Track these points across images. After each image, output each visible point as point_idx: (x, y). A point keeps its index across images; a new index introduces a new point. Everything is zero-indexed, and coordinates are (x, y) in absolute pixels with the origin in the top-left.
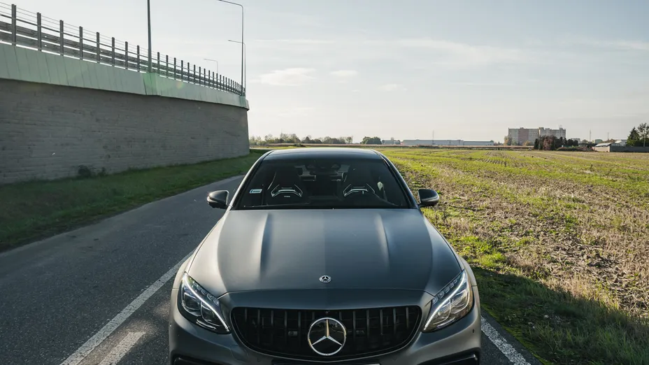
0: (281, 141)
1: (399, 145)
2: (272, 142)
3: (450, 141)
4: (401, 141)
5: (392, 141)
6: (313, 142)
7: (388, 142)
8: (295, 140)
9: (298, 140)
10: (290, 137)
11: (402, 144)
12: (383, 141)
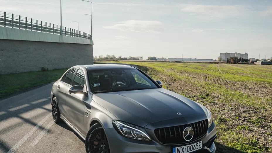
0: (107, 58)
1: (166, 61)
2: (102, 59)
3: (191, 59)
4: (167, 59)
5: (163, 59)
6: (123, 59)
7: (160, 59)
8: (114, 58)
9: (115, 58)
10: (111, 57)
11: (167, 60)
12: (158, 59)
